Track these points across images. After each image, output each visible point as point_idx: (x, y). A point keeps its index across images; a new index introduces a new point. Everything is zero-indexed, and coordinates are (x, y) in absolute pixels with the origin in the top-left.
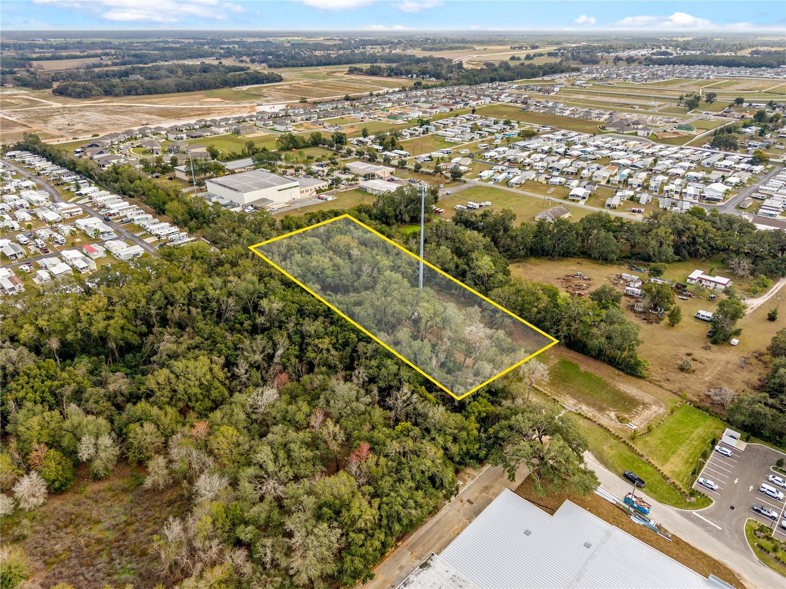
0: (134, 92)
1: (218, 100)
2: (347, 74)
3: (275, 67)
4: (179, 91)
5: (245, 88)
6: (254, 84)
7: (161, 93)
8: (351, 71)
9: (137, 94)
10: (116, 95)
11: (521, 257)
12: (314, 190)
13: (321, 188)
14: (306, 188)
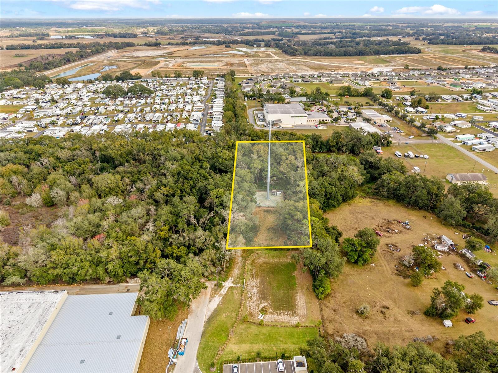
0: (319, 54)
1: (363, 62)
2: (480, 51)
3: (433, 44)
4: (345, 55)
5: (385, 56)
6: (397, 54)
7: (334, 56)
8: (484, 50)
9: (321, 56)
10: (309, 55)
11: (383, 196)
12: (318, 121)
13: (325, 121)
14: (313, 119)
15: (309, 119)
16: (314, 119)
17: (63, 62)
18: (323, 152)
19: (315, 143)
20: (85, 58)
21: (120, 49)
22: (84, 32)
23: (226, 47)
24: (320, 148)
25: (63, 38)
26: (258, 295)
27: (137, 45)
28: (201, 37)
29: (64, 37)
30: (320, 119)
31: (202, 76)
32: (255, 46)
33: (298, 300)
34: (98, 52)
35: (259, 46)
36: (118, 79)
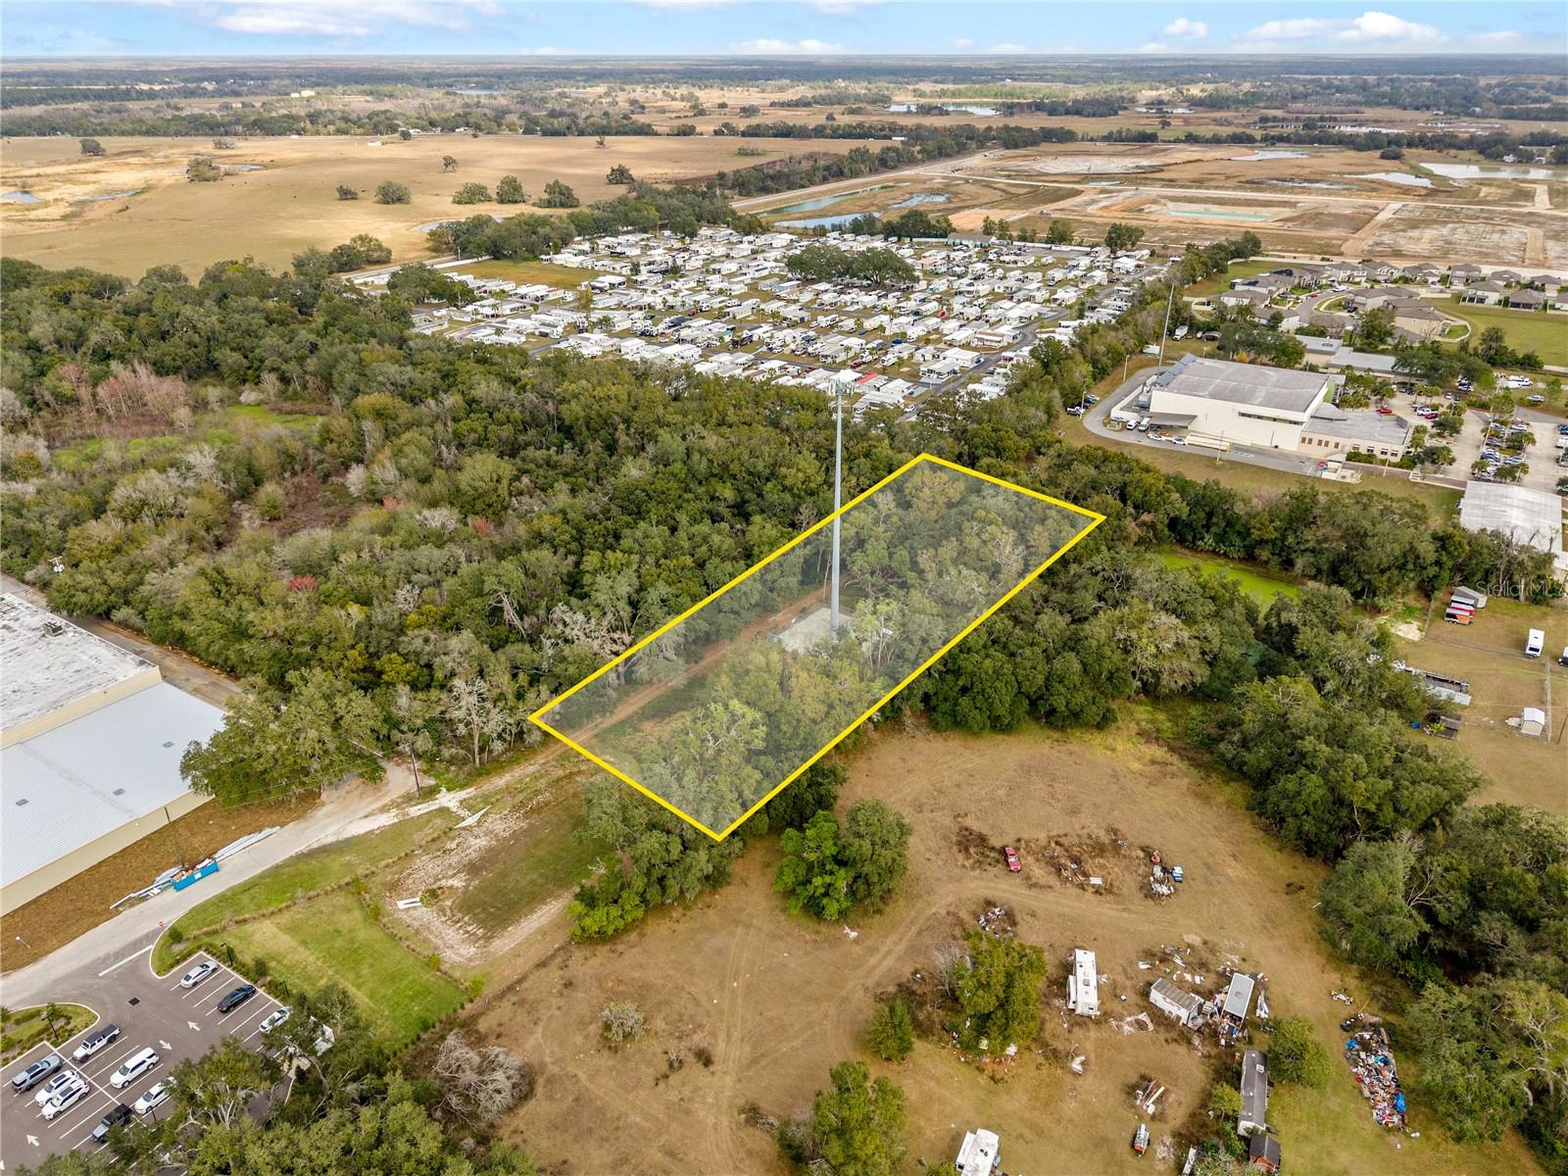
12: (1349, 449)
13: (1377, 452)
14: (1325, 438)
15: (1308, 436)
16: (1333, 440)
17: (819, 175)
18: (1225, 555)
19: (1202, 515)
20: (894, 168)
21: (1016, 146)
22: (985, 96)
23: (1383, 157)
24: (1221, 538)
25: (909, 112)
26: (474, 855)
27: (1083, 140)
28: (1335, 119)
29: (913, 109)
30: (1356, 441)
31: (1133, 245)
32: (1509, 158)
33: (535, 916)
34: (940, 154)
35: (1526, 159)
36: (891, 231)
